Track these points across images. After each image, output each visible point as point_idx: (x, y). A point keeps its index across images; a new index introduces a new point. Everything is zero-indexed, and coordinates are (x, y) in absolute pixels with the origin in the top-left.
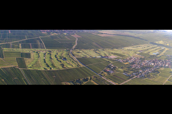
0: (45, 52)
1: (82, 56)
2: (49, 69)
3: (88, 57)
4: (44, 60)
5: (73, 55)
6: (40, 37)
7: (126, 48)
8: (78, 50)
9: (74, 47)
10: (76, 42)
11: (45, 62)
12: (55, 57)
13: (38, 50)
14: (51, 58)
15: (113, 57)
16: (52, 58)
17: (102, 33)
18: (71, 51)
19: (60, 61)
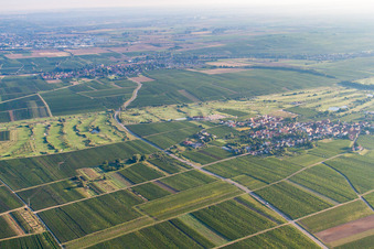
0: (48, 123)
1: (141, 120)
2: (52, 152)
3: (155, 120)
4: (45, 138)
5: (120, 121)
6: (39, 94)
7: (262, 98)
8: (135, 110)
9: (126, 104)
10: (136, 92)
11: (46, 141)
12: (72, 130)
13: (32, 121)
14: (62, 133)
15: (216, 117)
16: (65, 131)
17: (215, 67)
18: (116, 113)
19: (84, 136)
